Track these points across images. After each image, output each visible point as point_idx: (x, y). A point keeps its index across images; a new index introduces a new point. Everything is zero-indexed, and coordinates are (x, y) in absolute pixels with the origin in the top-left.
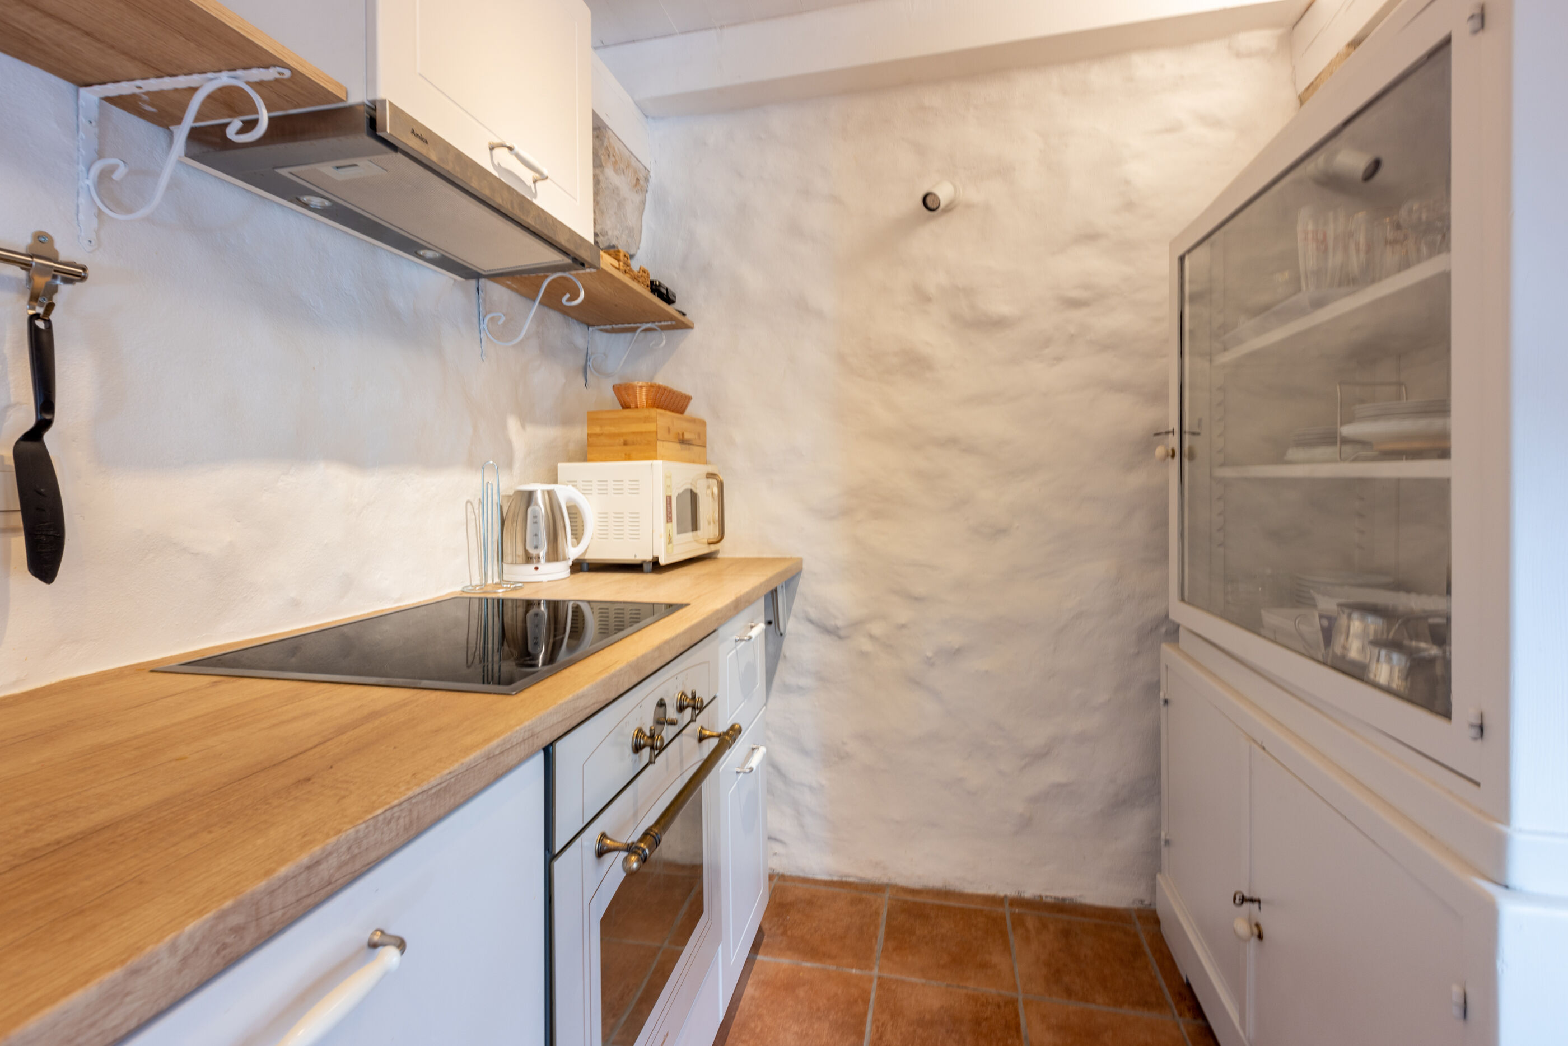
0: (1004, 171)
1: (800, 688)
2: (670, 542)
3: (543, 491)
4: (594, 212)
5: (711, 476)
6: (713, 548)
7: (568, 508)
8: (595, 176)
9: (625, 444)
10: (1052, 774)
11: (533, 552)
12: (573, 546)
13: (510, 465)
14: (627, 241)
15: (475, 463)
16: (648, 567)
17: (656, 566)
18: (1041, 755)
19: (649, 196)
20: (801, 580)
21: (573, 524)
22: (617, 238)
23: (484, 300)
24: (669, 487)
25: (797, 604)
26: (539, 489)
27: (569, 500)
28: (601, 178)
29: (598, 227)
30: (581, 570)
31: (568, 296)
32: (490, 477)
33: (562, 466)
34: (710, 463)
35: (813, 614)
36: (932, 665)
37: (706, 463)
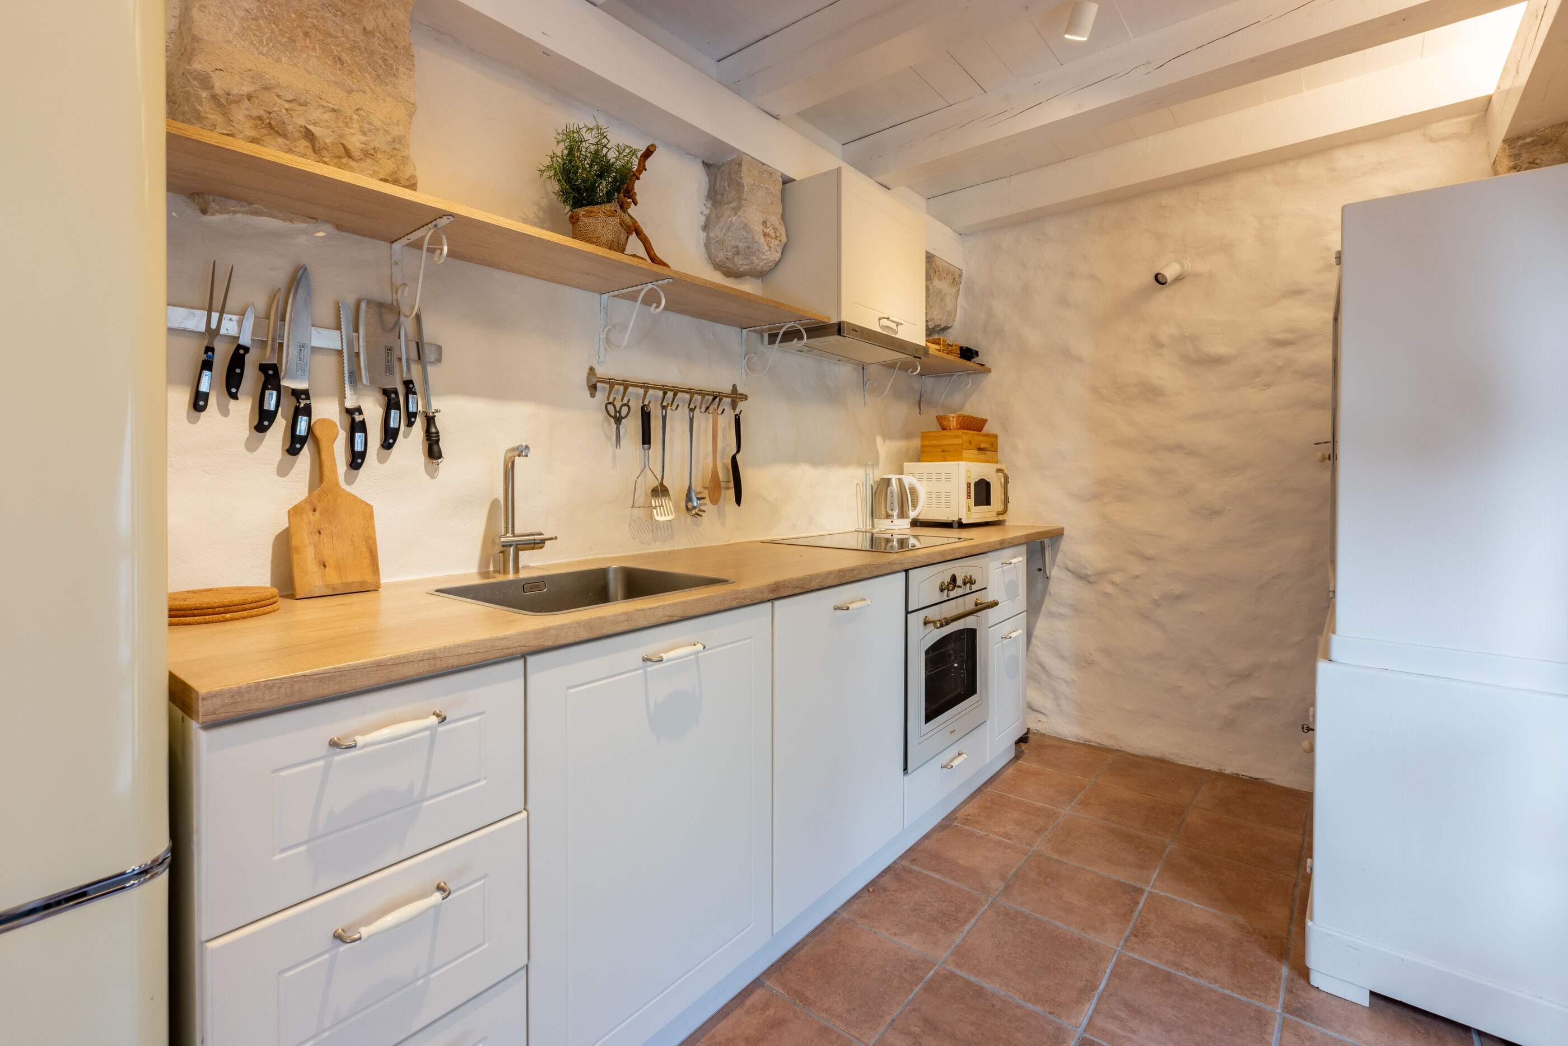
0: (1226, 247)
1: (1061, 615)
2: (969, 510)
3: (896, 478)
4: (926, 308)
5: (999, 470)
6: (1001, 518)
7: (909, 488)
8: (927, 286)
9: (943, 451)
10: (1253, 690)
11: (890, 512)
12: (912, 511)
13: (876, 463)
14: (947, 320)
15: (862, 463)
16: (956, 525)
17: (961, 525)
18: (1244, 676)
19: (962, 286)
20: (1062, 542)
21: (912, 496)
22: (940, 320)
23: (866, 374)
24: (969, 477)
25: (1060, 557)
26: (894, 478)
27: (910, 484)
28: (931, 287)
29: (928, 317)
30: (916, 526)
31: (911, 370)
32: (870, 471)
33: (907, 465)
34: (1000, 463)
35: (1071, 565)
36: (1159, 605)
37: (997, 462)
